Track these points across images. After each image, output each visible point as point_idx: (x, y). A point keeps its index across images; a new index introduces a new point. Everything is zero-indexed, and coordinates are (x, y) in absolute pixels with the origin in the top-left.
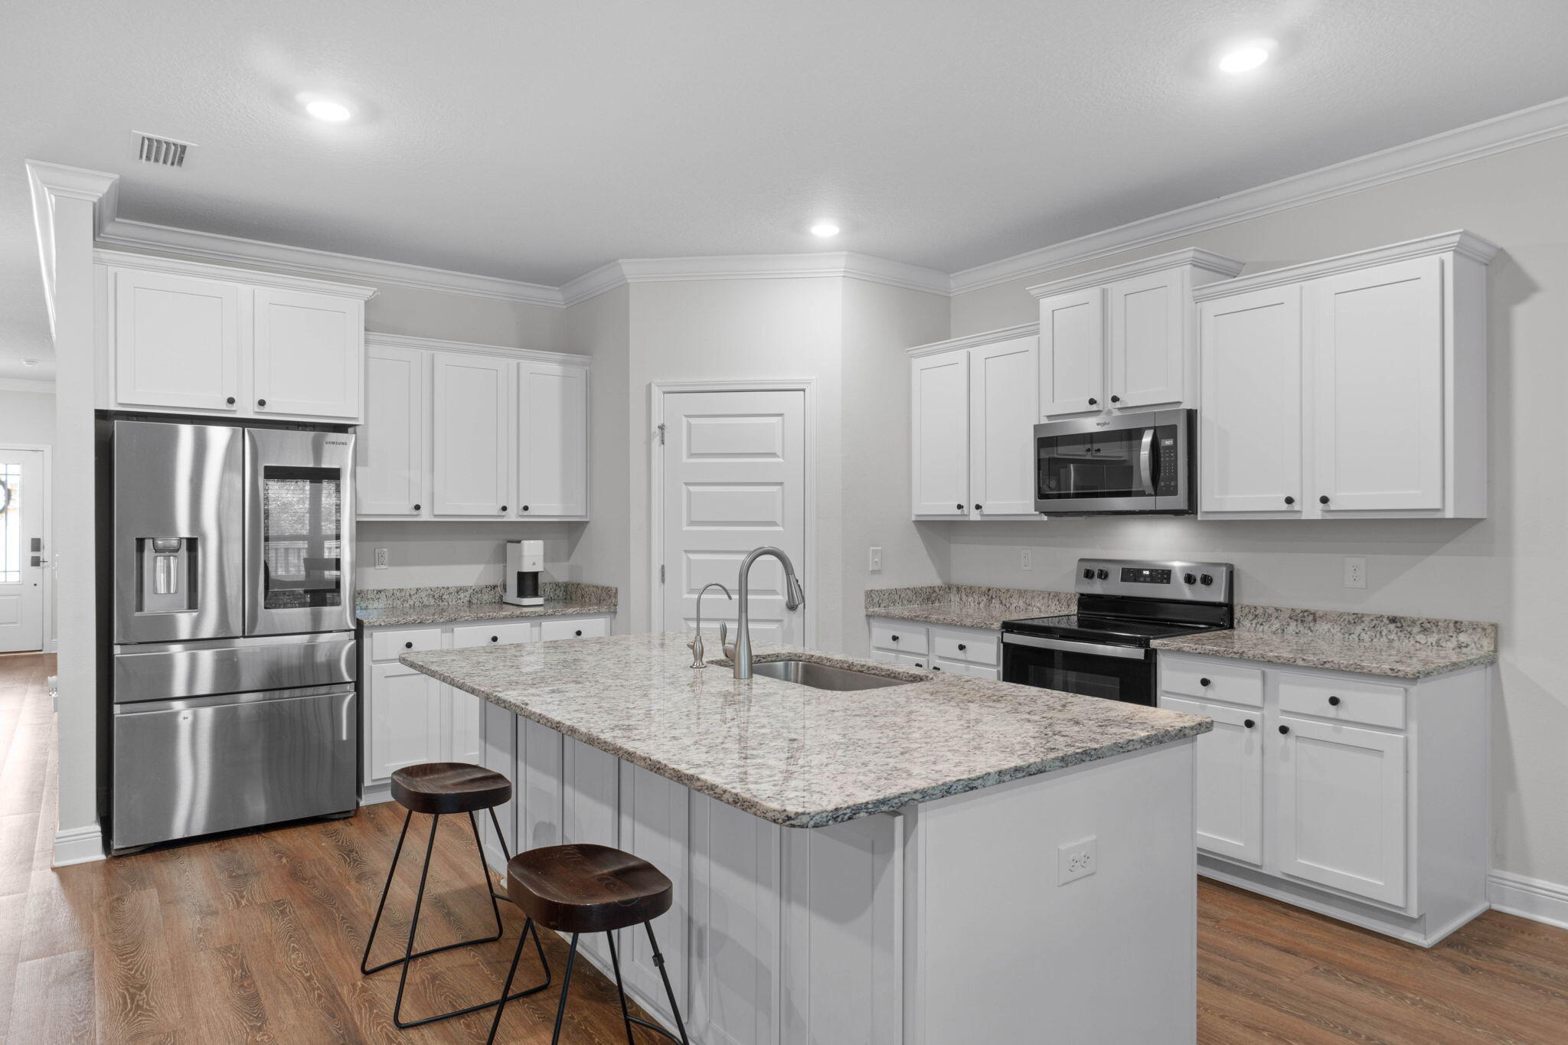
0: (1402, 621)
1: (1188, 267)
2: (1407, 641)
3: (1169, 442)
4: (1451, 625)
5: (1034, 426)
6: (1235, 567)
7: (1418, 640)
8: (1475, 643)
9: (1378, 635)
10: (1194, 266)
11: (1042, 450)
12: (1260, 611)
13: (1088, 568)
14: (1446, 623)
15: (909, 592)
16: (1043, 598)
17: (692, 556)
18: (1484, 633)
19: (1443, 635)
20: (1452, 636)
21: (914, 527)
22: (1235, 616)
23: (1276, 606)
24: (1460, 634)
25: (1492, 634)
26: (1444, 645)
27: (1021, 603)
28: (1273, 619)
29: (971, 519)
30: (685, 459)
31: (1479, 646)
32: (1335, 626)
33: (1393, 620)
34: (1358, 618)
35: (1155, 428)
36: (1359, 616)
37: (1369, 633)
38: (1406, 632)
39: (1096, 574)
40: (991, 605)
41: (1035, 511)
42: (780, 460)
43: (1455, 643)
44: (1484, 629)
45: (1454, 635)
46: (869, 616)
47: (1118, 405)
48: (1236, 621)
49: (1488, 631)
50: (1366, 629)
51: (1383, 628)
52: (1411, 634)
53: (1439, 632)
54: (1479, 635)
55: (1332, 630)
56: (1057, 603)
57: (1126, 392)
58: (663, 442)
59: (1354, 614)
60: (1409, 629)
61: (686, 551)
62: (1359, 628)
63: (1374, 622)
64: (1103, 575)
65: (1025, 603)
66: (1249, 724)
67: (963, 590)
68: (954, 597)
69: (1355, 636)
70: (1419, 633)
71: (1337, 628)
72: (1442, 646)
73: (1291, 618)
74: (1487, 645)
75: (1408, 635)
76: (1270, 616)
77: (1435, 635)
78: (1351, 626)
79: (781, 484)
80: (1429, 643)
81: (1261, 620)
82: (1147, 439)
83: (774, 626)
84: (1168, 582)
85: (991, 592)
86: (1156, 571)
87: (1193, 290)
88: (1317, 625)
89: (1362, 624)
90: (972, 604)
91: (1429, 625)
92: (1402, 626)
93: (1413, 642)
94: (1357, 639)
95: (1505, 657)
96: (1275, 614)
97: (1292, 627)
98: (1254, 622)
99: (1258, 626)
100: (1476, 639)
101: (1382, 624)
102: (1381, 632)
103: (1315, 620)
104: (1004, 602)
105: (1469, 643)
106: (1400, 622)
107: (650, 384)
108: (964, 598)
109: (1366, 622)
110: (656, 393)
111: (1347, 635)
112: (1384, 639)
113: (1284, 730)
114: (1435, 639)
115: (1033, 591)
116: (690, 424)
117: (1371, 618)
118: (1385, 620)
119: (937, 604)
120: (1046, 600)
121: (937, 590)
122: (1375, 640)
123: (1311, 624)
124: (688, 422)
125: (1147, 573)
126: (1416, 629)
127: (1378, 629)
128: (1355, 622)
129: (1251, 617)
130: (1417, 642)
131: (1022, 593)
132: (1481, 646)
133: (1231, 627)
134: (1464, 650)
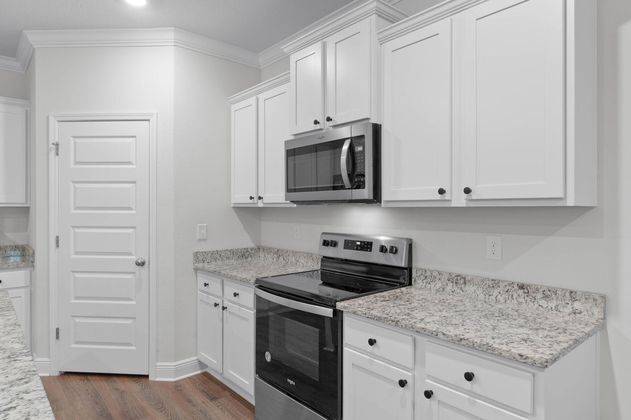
0: (529, 288)
1: (374, 16)
2: (532, 304)
3: (360, 149)
4: (568, 294)
5: (285, 141)
6: (413, 241)
7: (541, 304)
8: (587, 311)
9: (510, 298)
10: (379, 16)
11: (289, 158)
12: (428, 274)
13: (326, 239)
14: (563, 292)
15: (228, 253)
16: (305, 258)
17: (77, 230)
18: (594, 303)
19: (561, 302)
20: (568, 304)
21: (233, 211)
22: (413, 277)
23: (439, 270)
24: (575, 302)
25: (602, 305)
26: (561, 310)
27: (294, 260)
28: (437, 280)
29: (259, 206)
30: (72, 165)
31: (590, 313)
32: (479, 289)
33: (522, 287)
34: (495, 283)
35: (351, 138)
36: (496, 282)
37: (503, 296)
38: (531, 297)
39: (330, 243)
40: (279, 260)
41: (286, 200)
42: (134, 166)
43: (571, 309)
44: (595, 300)
45: (570, 303)
46: (196, 269)
47: (331, 123)
48: (413, 280)
49: (598, 302)
50: (502, 292)
51: (514, 293)
52: (535, 299)
53: (557, 299)
54: (590, 304)
55: (477, 291)
56: (312, 261)
57: (336, 113)
58: (57, 154)
59: (493, 280)
60: (534, 295)
61: (74, 227)
62: (496, 292)
63: (508, 287)
64: (334, 244)
65: (295, 260)
66: (403, 383)
67: (266, 250)
68: (261, 254)
69: (493, 297)
70: (542, 298)
71: (481, 290)
72: (559, 311)
73: (449, 280)
74: (597, 312)
75: (533, 300)
76: (435, 277)
77: (554, 301)
78: (490, 289)
79: (134, 182)
80: (549, 308)
81: (429, 280)
82: (345, 147)
83: (129, 276)
84: (371, 251)
85: (279, 252)
86: (364, 242)
87: (378, 33)
88: (466, 287)
89: (499, 288)
90: (270, 259)
91: (549, 293)
92: (528, 292)
93: (537, 306)
94: (495, 300)
95: (612, 324)
96: (438, 277)
97: (450, 287)
98: (425, 281)
99: (427, 284)
100: (588, 308)
101: (513, 289)
102: (512, 296)
103: (465, 283)
104: (285, 258)
105: (582, 310)
106: (527, 289)
107: (48, 116)
108: (266, 255)
109: (501, 287)
110: (52, 120)
111: (487, 296)
112: (515, 301)
113: (428, 394)
114: (554, 305)
115: (300, 252)
116: (76, 142)
117: (506, 284)
118: (516, 286)
119: (249, 259)
120: (306, 259)
121: (249, 250)
122: (508, 302)
123: (463, 286)
124: (74, 141)
125: (359, 243)
126: (539, 296)
127: (511, 293)
128: (493, 287)
129: (423, 278)
130: (540, 305)
131: (295, 253)
132: (593, 314)
133: (410, 284)
134: (578, 316)
